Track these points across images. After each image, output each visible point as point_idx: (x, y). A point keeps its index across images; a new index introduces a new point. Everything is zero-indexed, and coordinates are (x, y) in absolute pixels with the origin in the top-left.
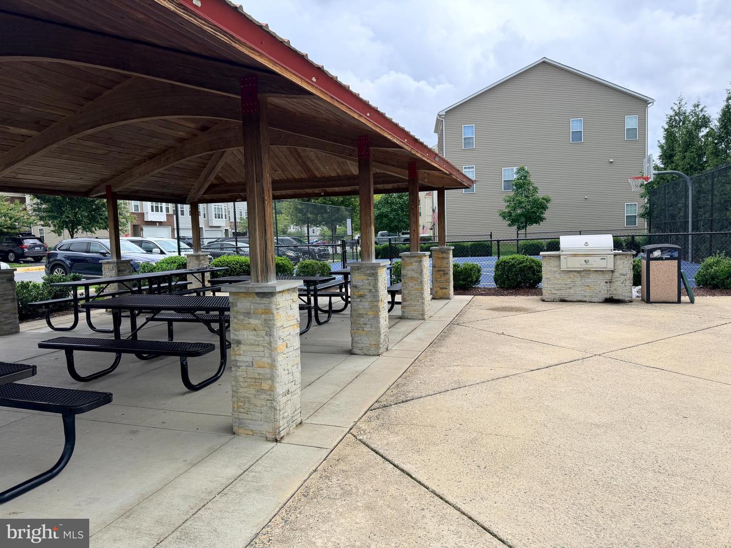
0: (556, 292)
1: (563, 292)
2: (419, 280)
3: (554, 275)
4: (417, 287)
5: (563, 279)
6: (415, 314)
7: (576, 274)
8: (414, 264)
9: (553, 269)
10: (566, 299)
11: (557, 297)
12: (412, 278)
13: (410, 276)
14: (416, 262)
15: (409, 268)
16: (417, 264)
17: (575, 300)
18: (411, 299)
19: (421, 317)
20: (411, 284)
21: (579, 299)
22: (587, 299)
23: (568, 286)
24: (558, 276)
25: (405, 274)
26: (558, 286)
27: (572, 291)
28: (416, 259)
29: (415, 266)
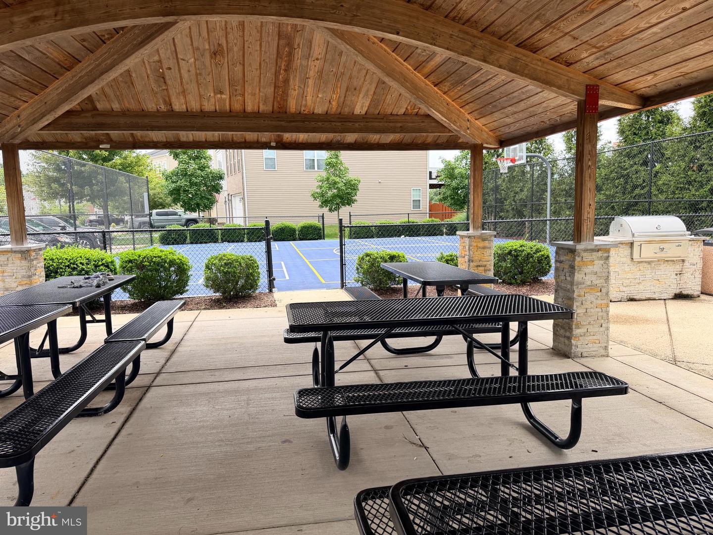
0: (625, 289)
1: (632, 288)
2: (604, 290)
3: (623, 268)
4: (599, 302)
5: (632, 272)
6: (595, 347)
7: (646, 265)
8: (596, 262)
9: (622, 259)
10: (635, 297)
11: (625, 296)
12: (592, 287)
13: (589, 283)
14: (601, 258)
15: (589, 269)
16: (602, 262)
17: (644, 298)
18: (589, 323)
19: (603, 352)
20: (589, 297)
21: (648, 296)
22: (656, 296)
23: (637, 281)
24: (627, 269)
25: (580, 280)
26: (627, 281)
27: (641, 287)
28: (600, 254)
29: (598, 265)
